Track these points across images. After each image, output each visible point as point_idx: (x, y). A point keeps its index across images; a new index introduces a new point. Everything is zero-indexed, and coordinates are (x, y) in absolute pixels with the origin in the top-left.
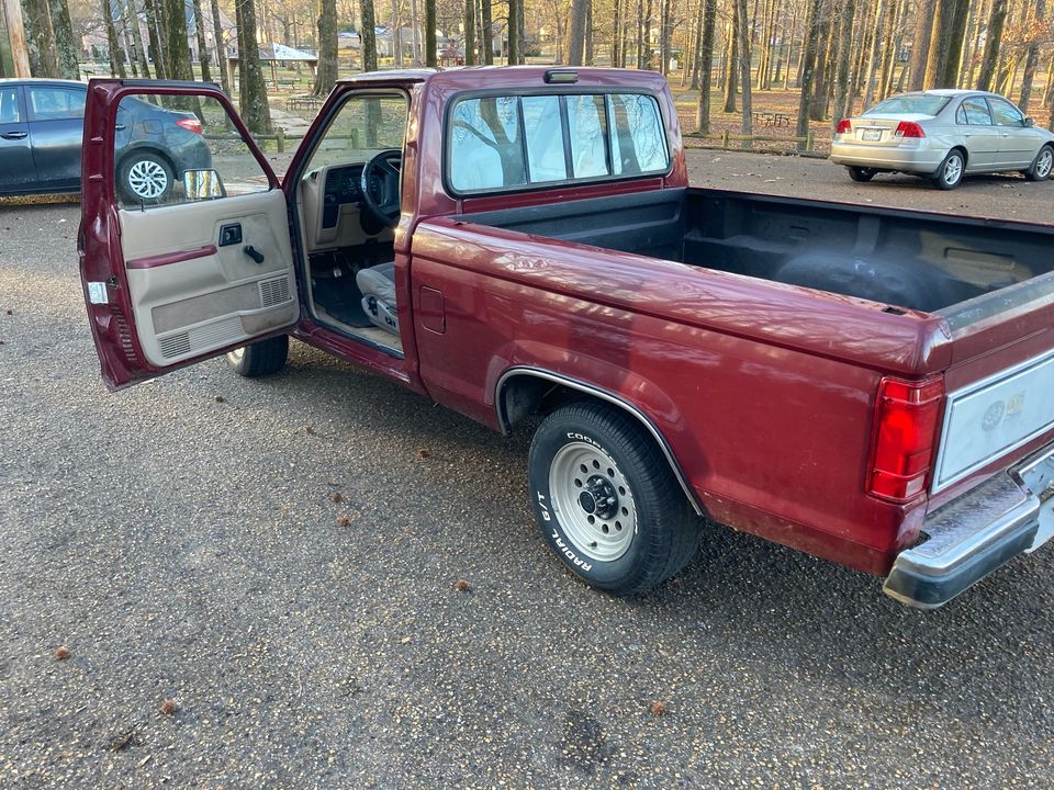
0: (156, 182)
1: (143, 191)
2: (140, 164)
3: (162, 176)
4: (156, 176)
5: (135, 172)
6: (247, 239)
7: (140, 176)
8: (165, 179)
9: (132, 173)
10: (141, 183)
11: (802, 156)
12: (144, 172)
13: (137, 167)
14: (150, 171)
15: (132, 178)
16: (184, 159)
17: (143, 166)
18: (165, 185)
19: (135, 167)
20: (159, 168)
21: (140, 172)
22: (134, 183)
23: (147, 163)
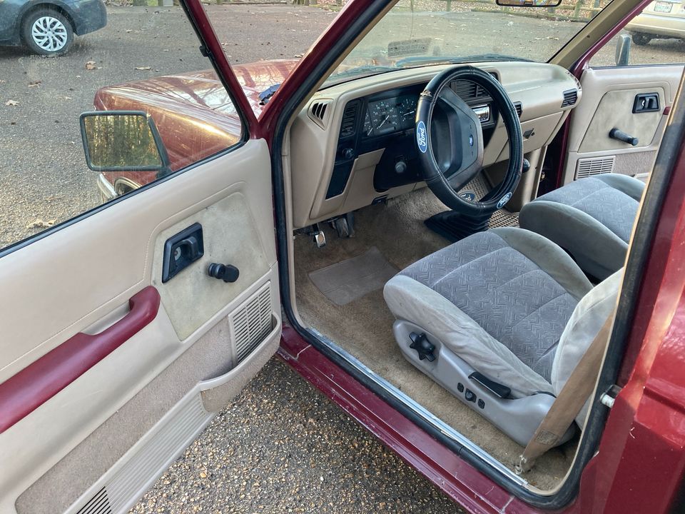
0: (57, 36)
1: (45, 45)
2: (41, 19)
3: (62, 30)
4: (57, 31)
5: (37, 27)
6: (211, 251)
7: (42, 31)
8: (65, 34)
9: (34, 28)
10: (43, 37)
11: (572, 21)
12: (45, 27)
13: (39, 23)
14: (52, 27)
15: (35, 33)
16: (81, 15)
17: (45, 21)
18: (65, 39)
19: (37, 23)
20: (59, 23)
21: (42, 27)
22: (37, 37)
23: (47, 18)
